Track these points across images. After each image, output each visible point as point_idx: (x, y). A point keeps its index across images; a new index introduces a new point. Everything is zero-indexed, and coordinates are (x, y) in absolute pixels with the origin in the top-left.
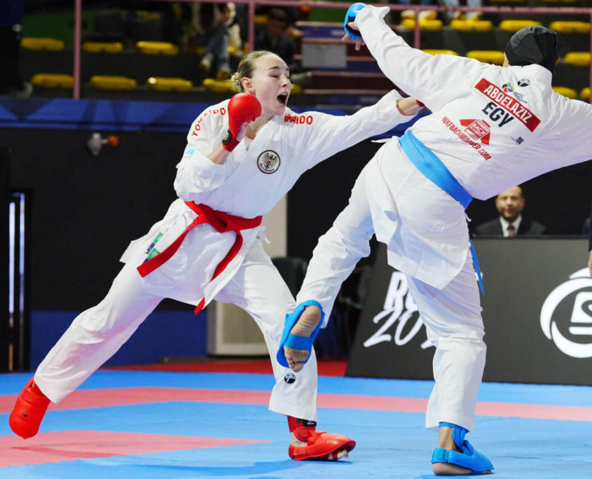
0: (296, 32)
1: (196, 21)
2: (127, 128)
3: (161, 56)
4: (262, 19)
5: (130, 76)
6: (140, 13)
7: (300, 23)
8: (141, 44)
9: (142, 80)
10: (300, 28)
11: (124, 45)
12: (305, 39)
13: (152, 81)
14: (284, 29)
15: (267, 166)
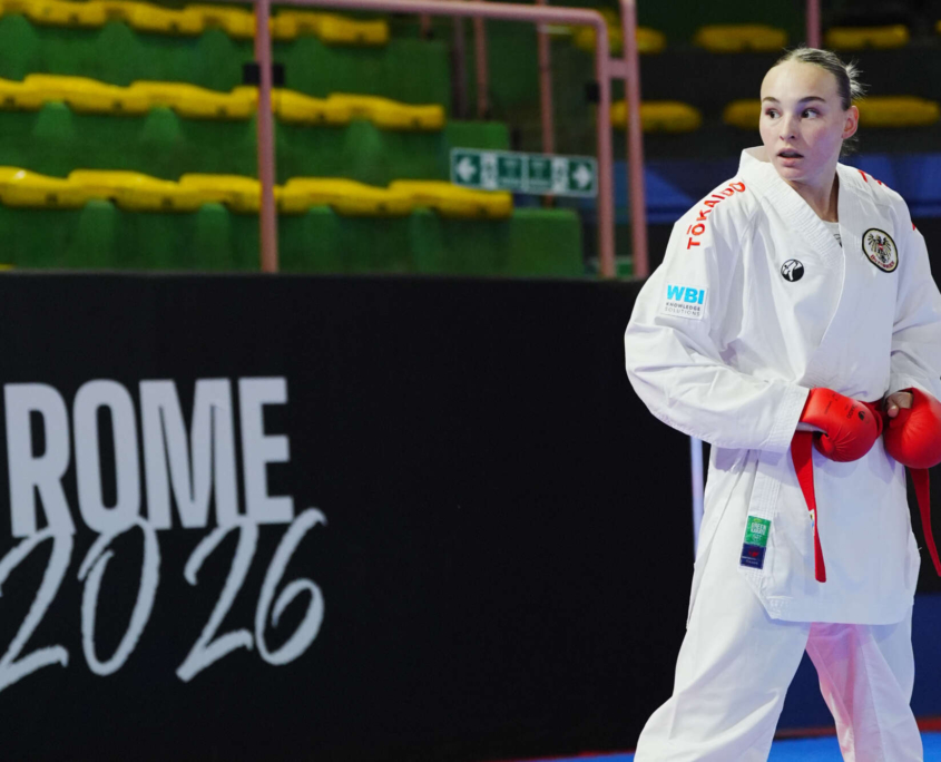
15: (883, 258)
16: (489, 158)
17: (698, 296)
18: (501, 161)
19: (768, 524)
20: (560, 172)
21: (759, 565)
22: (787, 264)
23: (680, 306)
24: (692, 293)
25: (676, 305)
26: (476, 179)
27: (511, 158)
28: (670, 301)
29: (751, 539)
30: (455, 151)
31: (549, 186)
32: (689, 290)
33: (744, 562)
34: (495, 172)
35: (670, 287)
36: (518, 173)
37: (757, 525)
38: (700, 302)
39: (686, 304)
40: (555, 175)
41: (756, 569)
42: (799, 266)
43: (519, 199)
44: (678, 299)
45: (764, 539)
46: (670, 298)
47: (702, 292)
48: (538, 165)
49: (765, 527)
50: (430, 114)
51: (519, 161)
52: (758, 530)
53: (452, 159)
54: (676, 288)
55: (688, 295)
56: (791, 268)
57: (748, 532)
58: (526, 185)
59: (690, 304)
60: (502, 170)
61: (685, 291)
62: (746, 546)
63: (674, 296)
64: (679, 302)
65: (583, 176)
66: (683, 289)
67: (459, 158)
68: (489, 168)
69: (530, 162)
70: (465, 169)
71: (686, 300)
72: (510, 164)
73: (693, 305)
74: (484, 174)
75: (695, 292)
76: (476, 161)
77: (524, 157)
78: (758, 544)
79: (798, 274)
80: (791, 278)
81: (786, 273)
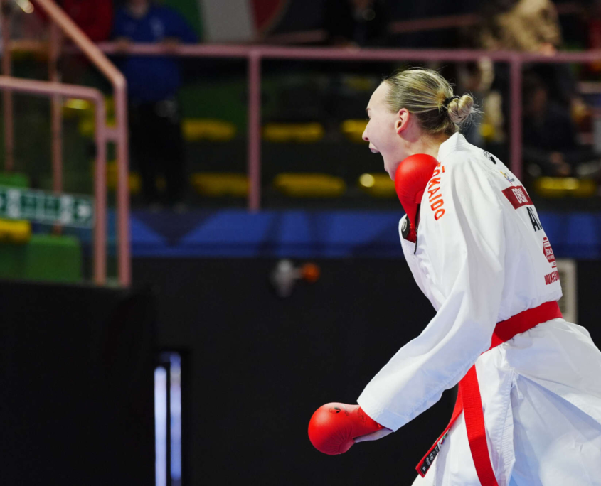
13: (367, 181)
18: (23, 198)
27: (30, 196)
36: (34, 205)
43: (36, 227)
48: (51, 201)
51: (36, 199)
58: (41, 215)
65: (84, 211)
68: (14, 202)
69: (45, 199)
72: (30, 201)
76: (3, 197)
77: (41, 196)
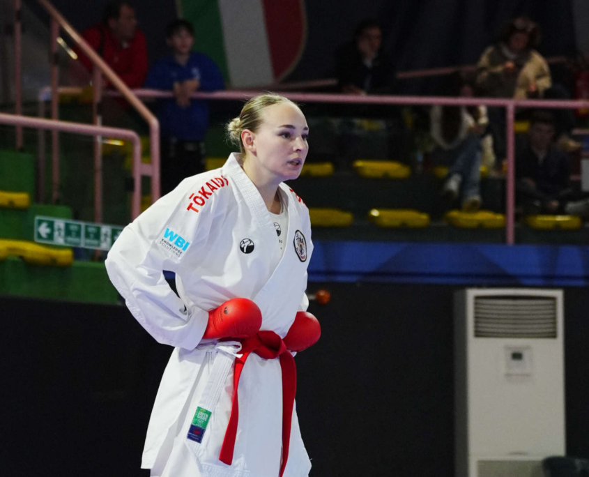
0: (572, 144)
1: (436, 131)
2: (340, 279)
3: (385, 179)
4: (523, 127)
5: (343, 208)
6: (358, 121)
7: (576, 132)
8: (360, 164)
9: (362, 213)
10: (576, 138)
11: (336, 166)
12: (584, 153)
13: (375, 213)
14: (555, 138)
15: (301, 251)
16: (60, 224)
17: (184, 245)
18: (67, 226)
19: (209, 414)
20: (106, 235)
21: (199, 440)
22: (245, 241)
23: (170, 245)
24: (180, 241)
25: (167, 243)
26: (50, 236)
27: (74, 224)
28: (166, 239)
29: (196, 423)
30: (38, 218)
31: (99, 245)
32: (180, 238)
33: (189, 437)
34: (63, 233)
35: (168, 229)
36: (78, 234)
37: (202, 414)
38: (184, 249)
39: (174, 246)
40: (102, 238)
41: (196, 443)
42: (252, 244)
43: (78, 252)
44: (171, 240)
45: (206, 423)
46: (166, 236)
47: (188, 244)
48: (91, 230)
49: (207, 416)
50: (21, 198)
51: (80, 226)
52: (203, 417)
53: (36, 223)
54: (172, 233)
55: (178, 241)
56: (246, 244)
57: (196, 417)
58: (83, 243)
59: (177, 247)
60: (68, 232)
61: (177, 238)
62: (192, 426)
63: (169, 237)
64: (171, 243)
66: (176, 235)
67: (40, 222)
68: (59, 229)
69: (87, 227)
70: (44, 230)
71: (176, 243)
72: (73, 228)
73: (179, 249)
74: (56, 233)
75: (184, 241)
76: (51, 225)
77: (83, 224)
78: (201, 427)
79: (250, 249)
80: (245, 251)
81: (242, 246)
